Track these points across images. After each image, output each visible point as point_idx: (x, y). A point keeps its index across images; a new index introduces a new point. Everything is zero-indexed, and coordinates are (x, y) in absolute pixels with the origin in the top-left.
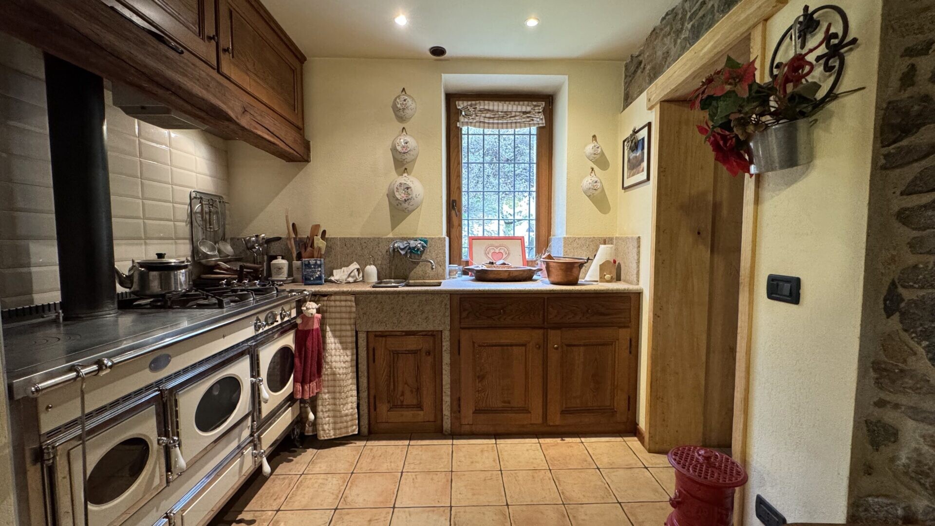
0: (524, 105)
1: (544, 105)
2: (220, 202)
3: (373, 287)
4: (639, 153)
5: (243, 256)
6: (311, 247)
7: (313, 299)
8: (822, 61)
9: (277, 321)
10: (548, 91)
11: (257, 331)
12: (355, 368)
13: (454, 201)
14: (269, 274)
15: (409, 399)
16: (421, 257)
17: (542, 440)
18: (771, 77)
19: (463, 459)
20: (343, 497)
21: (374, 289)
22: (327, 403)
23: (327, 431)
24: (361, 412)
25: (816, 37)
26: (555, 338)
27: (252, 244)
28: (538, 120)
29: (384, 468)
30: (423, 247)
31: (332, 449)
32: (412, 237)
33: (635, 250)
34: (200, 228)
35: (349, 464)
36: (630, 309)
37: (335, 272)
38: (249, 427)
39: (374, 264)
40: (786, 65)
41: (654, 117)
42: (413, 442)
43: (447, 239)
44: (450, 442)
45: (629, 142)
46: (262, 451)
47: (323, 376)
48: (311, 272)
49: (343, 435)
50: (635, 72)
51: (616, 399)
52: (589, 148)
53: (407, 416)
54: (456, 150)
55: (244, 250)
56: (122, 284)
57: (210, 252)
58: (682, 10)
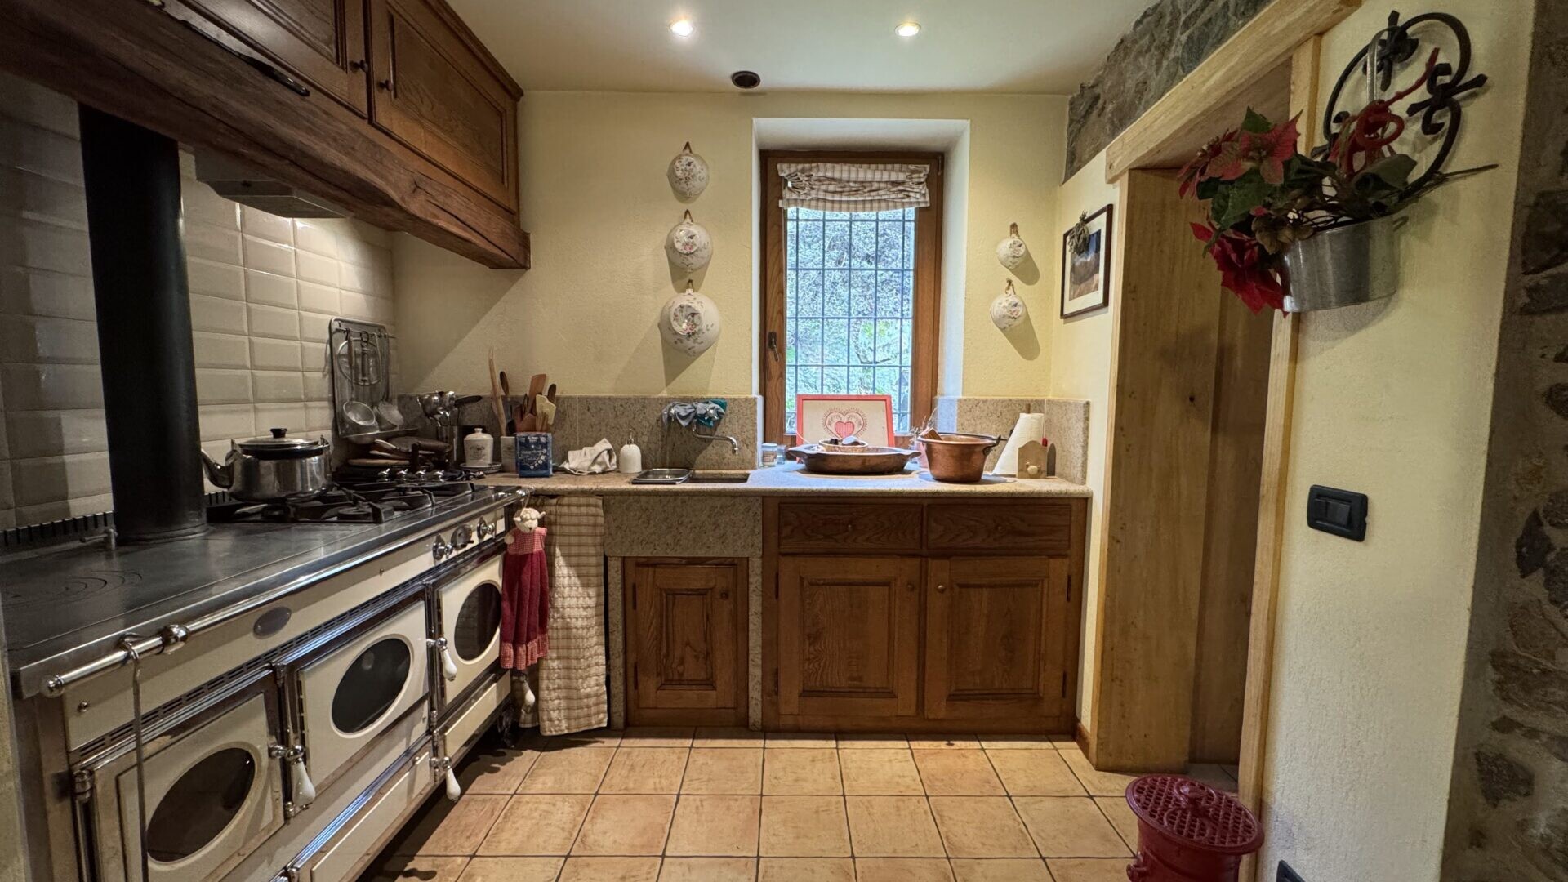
0: (893, 170)
1: (928, 170)
2: (380, 336)
3: (634, 483)
4: (1090, 258)
5: (419, 426)
6: (531, 412)
7: (533, 501)
8: (1420, 114)
9: (472, 542)
10: (936, 146)
11: (439, 559)
12: (603, 617)
13: (773, 335)
14: (462, 458)
15: (693, 670)
16: (716, 430)
17: (915, 744)
18: (1326, 137)
19: (781, 774)
20: (580, 836)
21: (635, 486)
22: (556, 675)
23: (556, 722)
24: (614, 691)
25: (1409, 70)
26: (940, 573)
27: (433, 406)
28: (918, 196)
29: (649, 786)
30: (719, 414)
31: (565, 750)
32: (699, 396)
33: (1081, 425)
34: (346, 381)
35: (592, 778)
36: (1069, 527)
37: (571, 454)
38: (424, 719)
39: (636, 443)
40: (1354, 118)
41: (1117, 195)
42: (698, 743)
43: (760, 400)
44: (759, 743)
45: (1073, 237)
46: (447, 759)
47: (550, 630)
48: (530, 456)
49: (583, 729)
50: (1088, 113)
51: (1042, 676)
52: (1005, 247)
53: (690, 698)
54: (776, 248)
55: (420, 417)
56: (215, 480)
57: (364, 420)
58: (1171, 8)
